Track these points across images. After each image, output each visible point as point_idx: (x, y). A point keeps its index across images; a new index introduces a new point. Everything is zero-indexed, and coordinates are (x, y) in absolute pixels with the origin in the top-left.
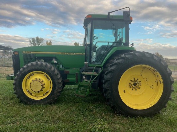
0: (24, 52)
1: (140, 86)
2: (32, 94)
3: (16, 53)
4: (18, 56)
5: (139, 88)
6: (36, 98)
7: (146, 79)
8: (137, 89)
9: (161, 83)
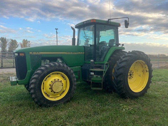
0: (31, 53)
1: (133, 76)
2: (49, 96)
3: (21, 55)
4: (25, 57)
5: (132, 77)
6: (54, 99)
7: (136, 70)
8: (132, 78)
9: (147, 71)
